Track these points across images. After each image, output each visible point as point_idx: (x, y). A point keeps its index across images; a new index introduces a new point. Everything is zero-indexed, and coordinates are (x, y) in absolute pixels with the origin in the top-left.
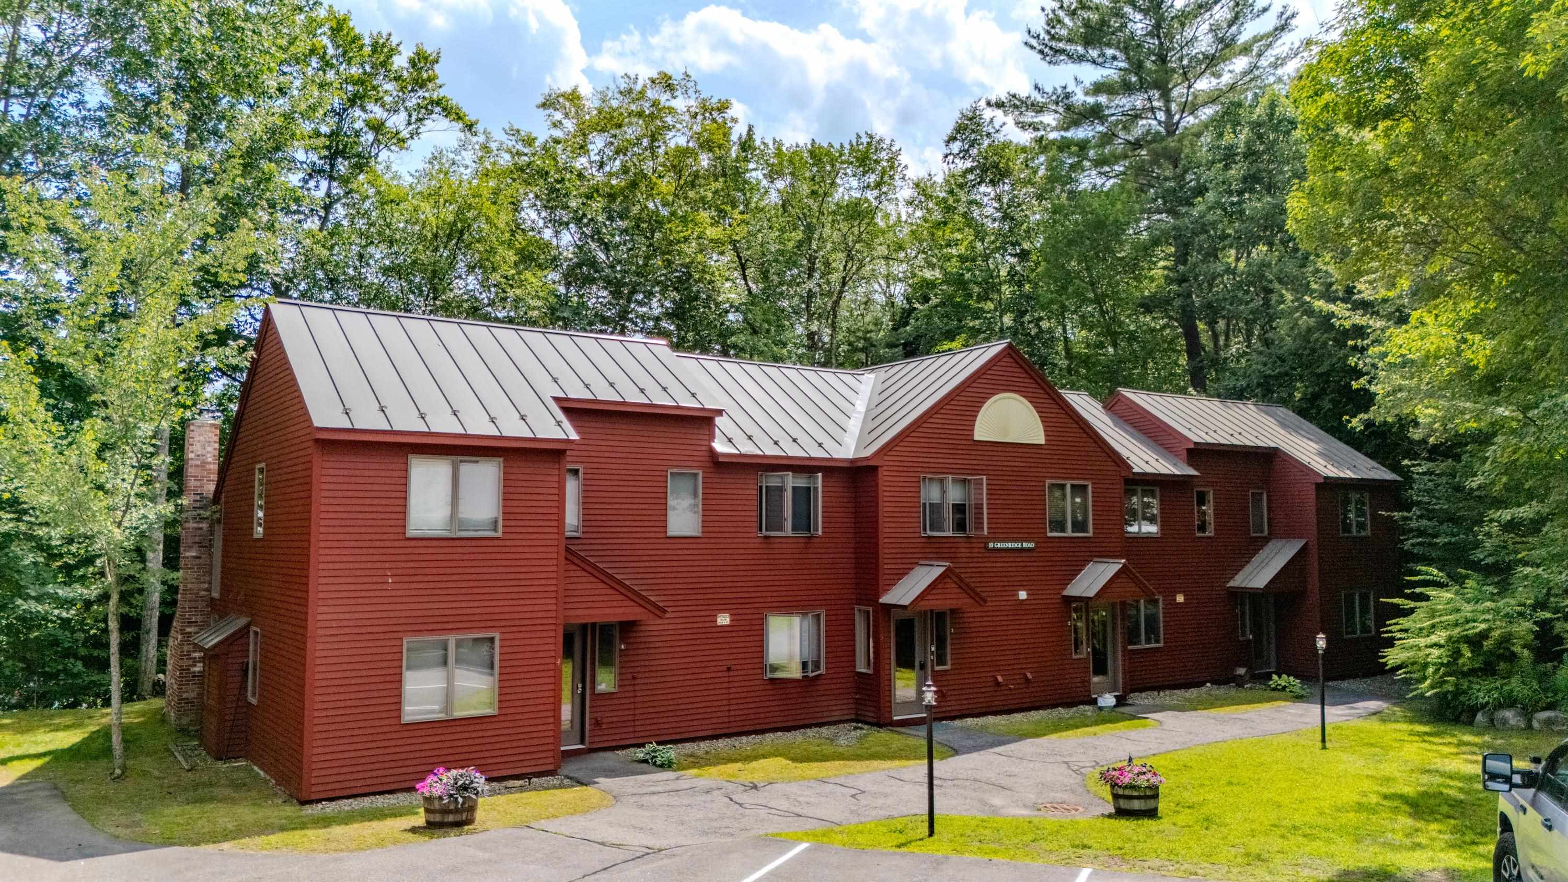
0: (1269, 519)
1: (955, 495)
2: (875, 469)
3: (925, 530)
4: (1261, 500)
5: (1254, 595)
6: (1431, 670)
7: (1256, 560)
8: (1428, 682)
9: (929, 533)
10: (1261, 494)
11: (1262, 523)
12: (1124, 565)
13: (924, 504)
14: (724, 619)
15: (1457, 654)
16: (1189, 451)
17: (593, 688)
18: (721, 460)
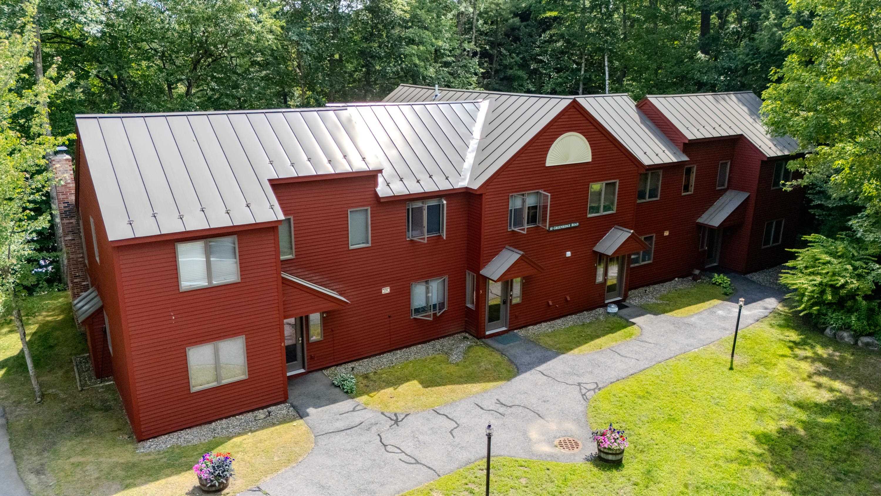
0: (729, 177)
1: (531, 201)
2: (481, 195)
3: (510, 226)
4: (726, 167)
5: (711, 229)
6: (806, 299)
7: (717, 204)
8: (803, 306)
9: (513, 228)
10: (726, 163)
11: (725, 181)
12: (633, 234)
13: (511, 210)
14: (386, 290)
15: (823, 292)
16: (685, 144)
17: (308, 339)
18: (382, 201)
